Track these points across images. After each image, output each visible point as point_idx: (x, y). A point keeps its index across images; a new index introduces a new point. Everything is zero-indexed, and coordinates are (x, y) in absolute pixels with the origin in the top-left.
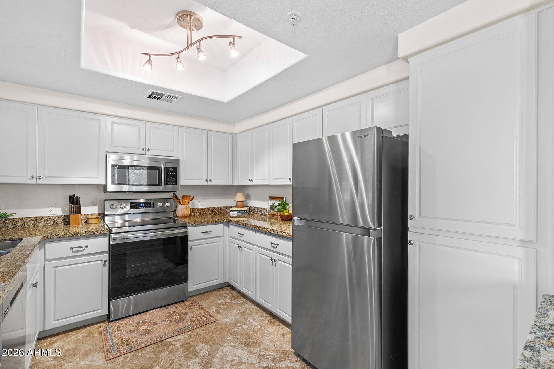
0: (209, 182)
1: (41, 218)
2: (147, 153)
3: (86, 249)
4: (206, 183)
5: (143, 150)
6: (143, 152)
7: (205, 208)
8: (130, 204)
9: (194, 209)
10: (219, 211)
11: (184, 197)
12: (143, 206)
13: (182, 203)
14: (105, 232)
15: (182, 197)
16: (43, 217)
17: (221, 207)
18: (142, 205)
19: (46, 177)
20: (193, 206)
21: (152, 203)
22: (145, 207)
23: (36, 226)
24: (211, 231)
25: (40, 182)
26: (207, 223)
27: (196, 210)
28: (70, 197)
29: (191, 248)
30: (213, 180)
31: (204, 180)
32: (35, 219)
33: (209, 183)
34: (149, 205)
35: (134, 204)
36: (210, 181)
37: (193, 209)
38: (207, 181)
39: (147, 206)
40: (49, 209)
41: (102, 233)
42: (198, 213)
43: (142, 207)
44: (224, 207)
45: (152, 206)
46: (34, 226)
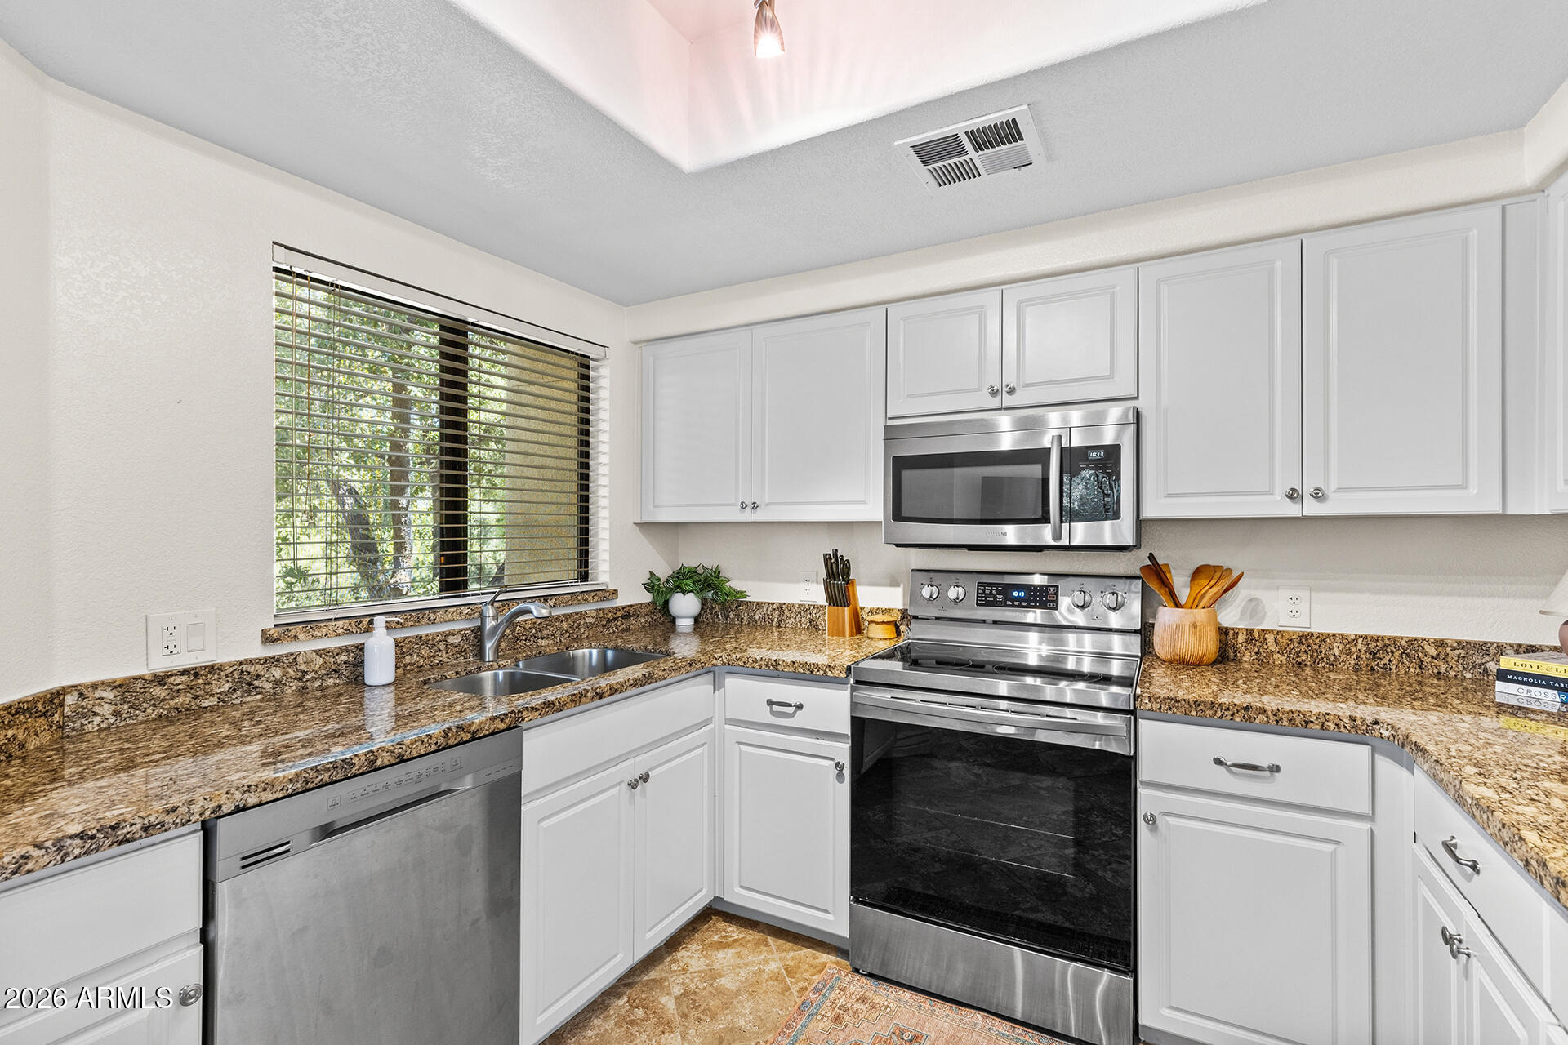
0: (1308, 500)
1: (790, 607)
2: (1009, 401)
3: (798, 712)
4: (1292, 510)
5: (994, 393)
6: (995, 402)
7: (1324, 638)
8: (978, 589)
9: (1256, 634)
10: (1427, 660)
11: (1199, 573)
12: (1018, 599)
13: (1183, 599)
14: (836, 673)
15: (1191, 572)
16: (794, 605)
17: (1440, 644)
18: (1015, 594)
19: (767, 505)
20: (1252, 617)
21: (1052, 589)
22: (1025, 604)
23: (781, 625)
24: (1275, 769)
25: (758, 516)
26: (1247, 718)
27: (1270, 638)
28: (827, 558)
29: (1151, 820)
30: (1339, 490)
31: (1279, 494)
32: (781, 607)
33: (1311, 508)
34: (1041, 596)
35: (991, 590)
36: (1318, 495)
37: (1250, 632)
38: (1293, 495)
39: (1035, 601)
40: (804, 586)
41: (829, 673)
42: (1276, 656)
43: (1016, 603)
44: (1461, 645)
45: (1052, 601)
46: (779, 626)
